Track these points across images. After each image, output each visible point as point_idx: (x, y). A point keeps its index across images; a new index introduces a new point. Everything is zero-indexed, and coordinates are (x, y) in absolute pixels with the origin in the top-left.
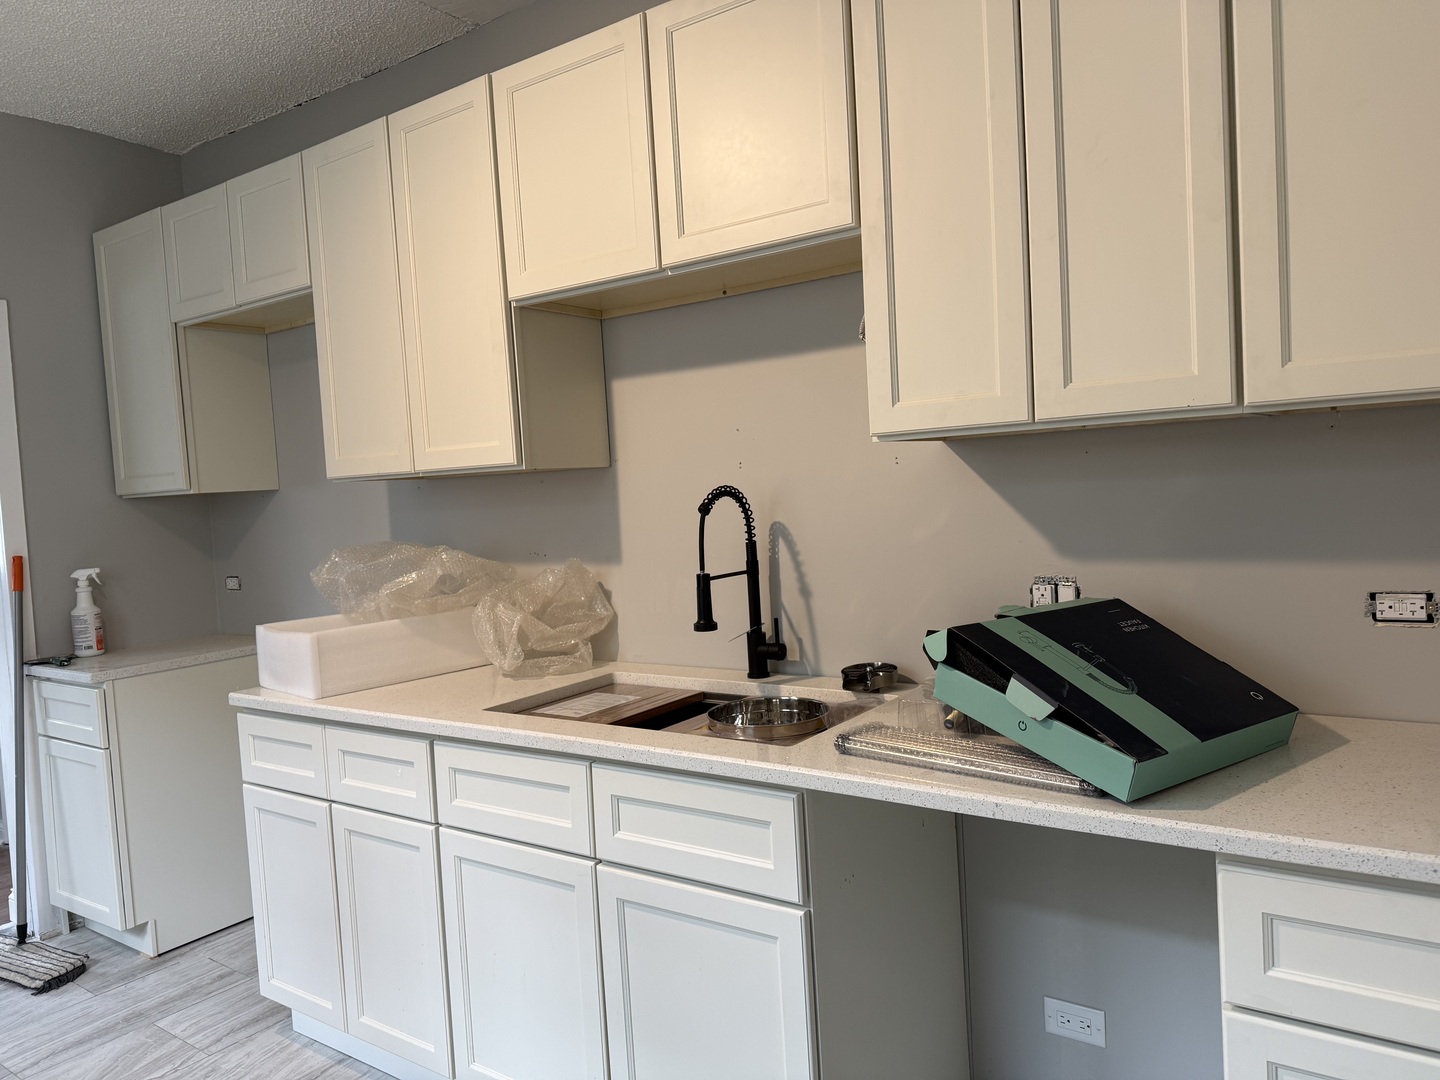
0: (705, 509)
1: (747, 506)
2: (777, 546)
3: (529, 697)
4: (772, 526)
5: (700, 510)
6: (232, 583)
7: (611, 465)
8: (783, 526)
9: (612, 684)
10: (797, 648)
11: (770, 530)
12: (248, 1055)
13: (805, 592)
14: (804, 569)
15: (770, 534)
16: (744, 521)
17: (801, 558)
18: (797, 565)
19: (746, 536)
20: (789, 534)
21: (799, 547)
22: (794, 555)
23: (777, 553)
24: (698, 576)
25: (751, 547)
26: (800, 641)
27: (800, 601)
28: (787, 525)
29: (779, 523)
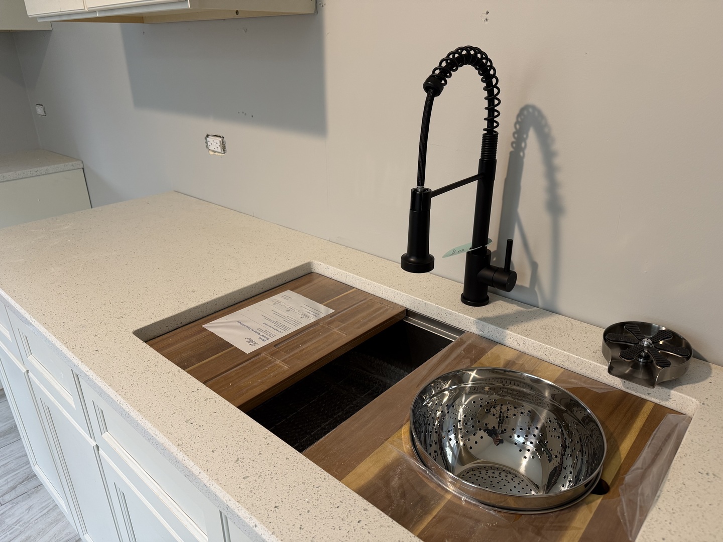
0: (434, 86)
1: (494, 81)
2: (525, 140)
3: (204, 304)
4: (522, 110)
5: (427, 87)
6: (40, 110)
7: (317, 11)
8: (539, 112)
9: (310, 273)
10: (528, 272)
11: (519, 116)
12: (29, 509)
13: (555, 207)
14: (560, 177)
15: (517, 122)
16: (486, 103)
17: (558, 161)
18: (551, 170)
19: (485, 124)
20: (546, 125)
21: (557, 146)
22: (548, 155)
23: (523, 150)
24: (414, 192)
25: (490, 140)
26: (534, 266)
27: (545, 218)
28: (546, 111)
29: (534, 107)
